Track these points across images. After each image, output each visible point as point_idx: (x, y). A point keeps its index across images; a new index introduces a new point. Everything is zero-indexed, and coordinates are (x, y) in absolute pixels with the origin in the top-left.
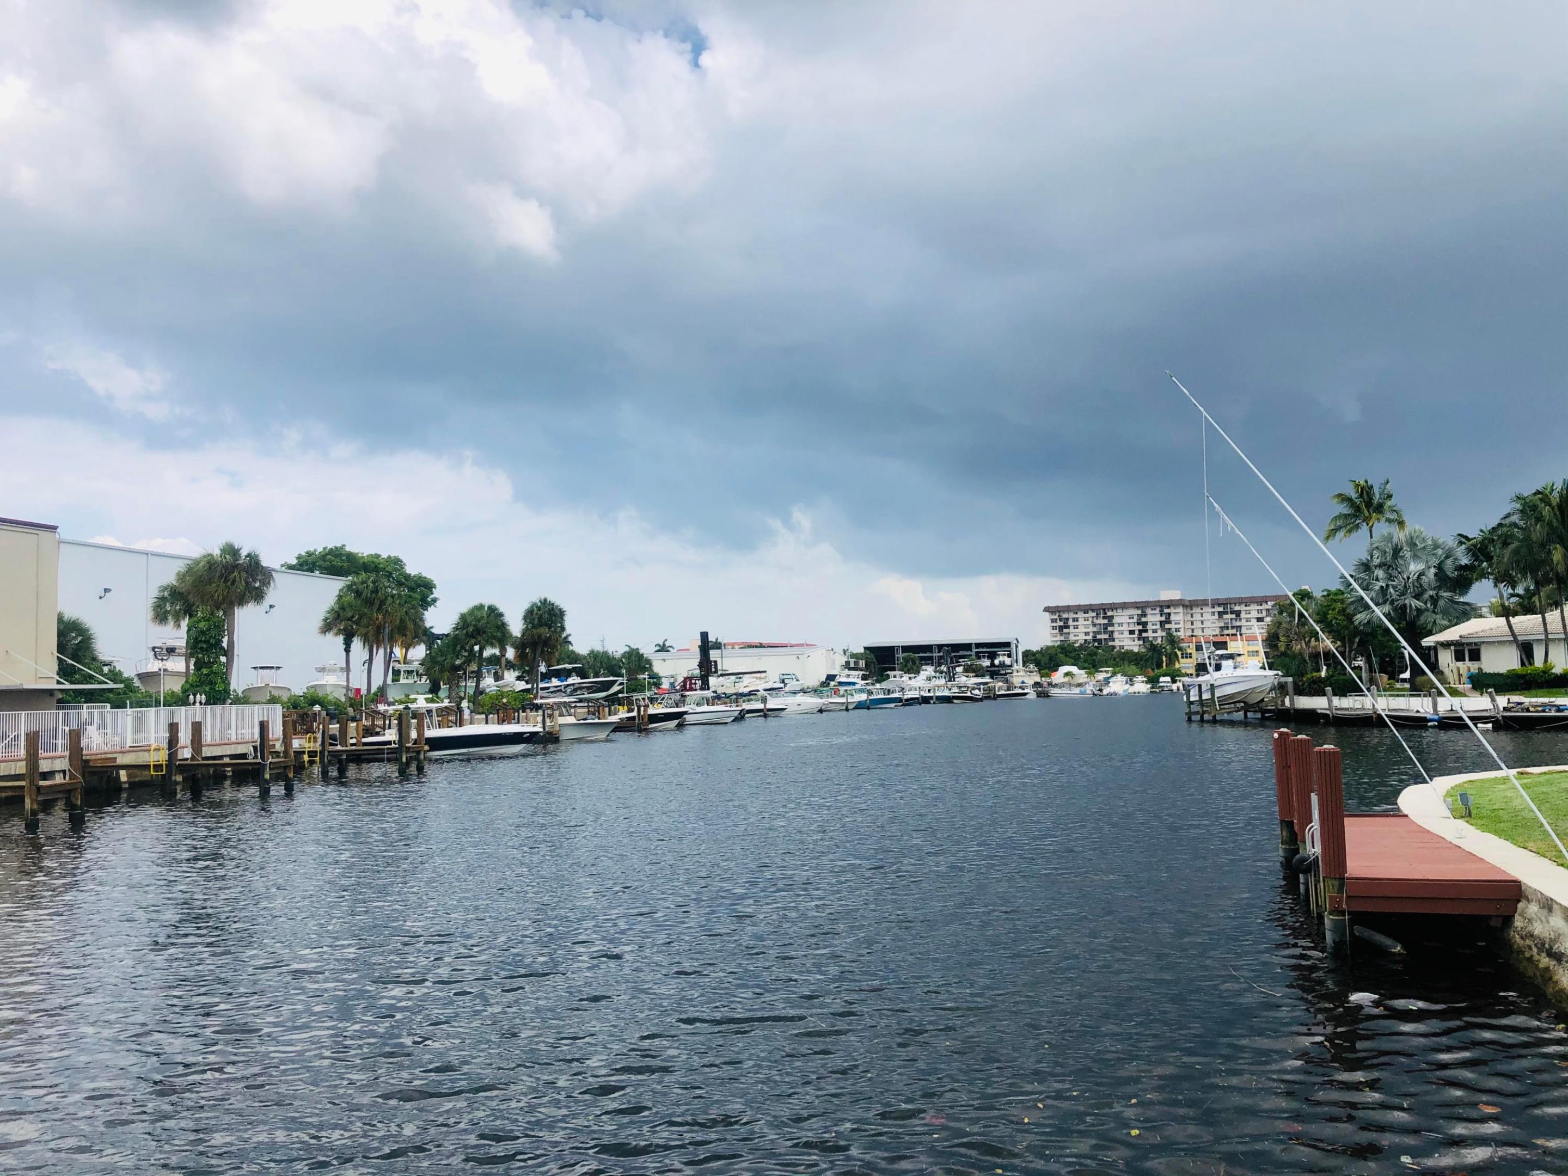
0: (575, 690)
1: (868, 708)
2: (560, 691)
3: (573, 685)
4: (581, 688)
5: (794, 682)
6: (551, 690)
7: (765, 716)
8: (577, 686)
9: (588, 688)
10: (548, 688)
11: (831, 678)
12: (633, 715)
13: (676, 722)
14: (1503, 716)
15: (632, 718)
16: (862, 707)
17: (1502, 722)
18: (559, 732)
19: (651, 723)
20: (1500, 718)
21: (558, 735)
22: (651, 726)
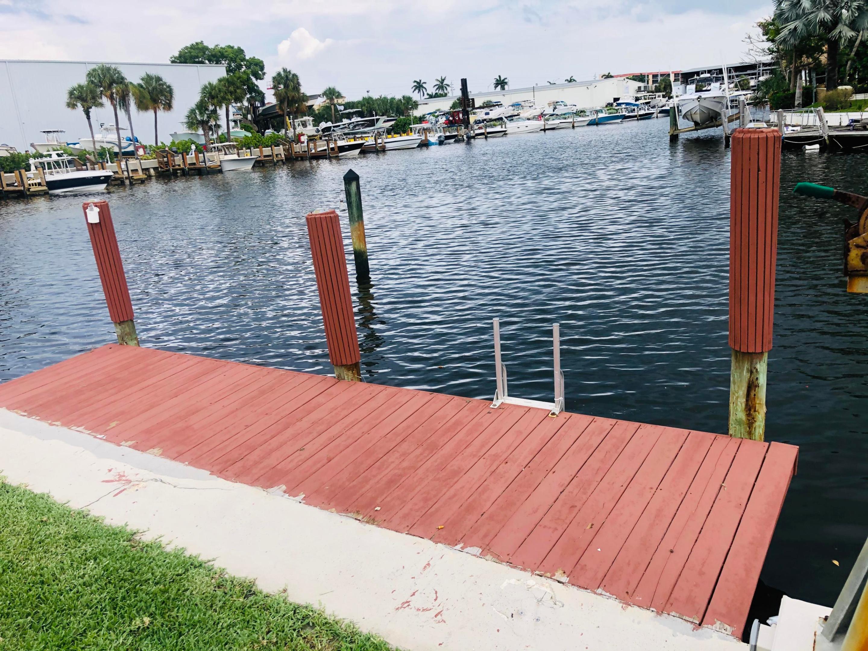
0: (355, 126)
1: (597, 124)
2: (346, 127)
3: (353, 123)
4: (358, 125)
5: (562, 107)
6: (341, 127)
7: (486, 138)
8: (355, 123)
9: (362, 125)
10: (339, 126)
11: (616, 100)
12: (326, 148)
13: (359, 150)
14: (829, 136)
15: (325, 150)
16: (592, 123)
17: (827, 142)
18: (220, 166)
19: (340, 152)
20: (826, 138)
21: (219, 168)
22: (340, 154)
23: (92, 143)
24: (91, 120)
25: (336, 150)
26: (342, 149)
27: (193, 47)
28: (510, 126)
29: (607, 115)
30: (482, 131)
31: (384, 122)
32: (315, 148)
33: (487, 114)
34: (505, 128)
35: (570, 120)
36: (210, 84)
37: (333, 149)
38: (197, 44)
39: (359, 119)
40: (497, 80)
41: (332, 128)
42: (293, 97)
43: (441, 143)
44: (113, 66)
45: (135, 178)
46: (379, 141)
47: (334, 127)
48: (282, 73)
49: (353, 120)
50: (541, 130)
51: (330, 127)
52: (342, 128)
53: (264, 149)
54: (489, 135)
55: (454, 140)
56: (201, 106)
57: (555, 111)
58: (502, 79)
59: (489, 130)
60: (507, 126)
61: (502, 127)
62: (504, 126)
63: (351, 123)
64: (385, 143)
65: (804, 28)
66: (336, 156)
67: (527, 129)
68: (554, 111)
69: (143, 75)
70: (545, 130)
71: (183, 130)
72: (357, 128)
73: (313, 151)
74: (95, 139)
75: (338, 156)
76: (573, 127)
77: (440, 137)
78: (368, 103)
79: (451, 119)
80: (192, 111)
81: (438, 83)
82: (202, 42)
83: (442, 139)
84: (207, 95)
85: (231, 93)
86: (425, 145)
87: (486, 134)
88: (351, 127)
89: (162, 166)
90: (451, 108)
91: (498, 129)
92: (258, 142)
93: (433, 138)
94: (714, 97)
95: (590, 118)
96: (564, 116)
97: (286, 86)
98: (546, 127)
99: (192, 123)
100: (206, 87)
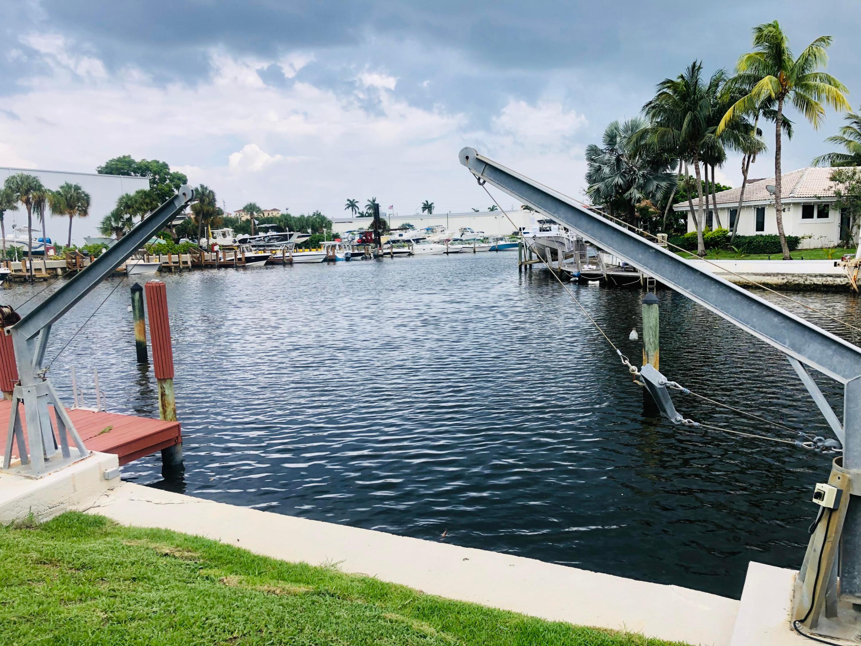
0: (270, 240)
1: (497, 250)
2: (261, 240)
3: (268, 236)
4: (273, 239)
5: (469, 234)
6: (257, 239)
7: (392, 257)
8: (271, 237)
9: (277, 239)
10: (255, 238)
11: (521, 229)
12: (233, 258)
13: (264, 262)
14: (607, 275)
15: (233, 260)
16: (493, 249)
17: (606, 279)
18: (126, 269)
19: (247, 263)
20: (605, 276)
21: (125, 271)
22: (247, 264)
23: (2, 242)
24: (4, 221)
25: (243, 260)
26: (249, 260)
27: (119, 160)
28: (417, 248)
29: (509, 243)
30: (389, 251)
31: (298, 237)
32: (224, 258)
33: (401, 235)
34: (412, 249)
35: (472, 246)
36: (127, 195)
37: (240, 259)
38: (124, 157)
39: (275, 233)
40: (425, 205)
41: (248, 240)
42: (208, 211)
43: (347, 259)
44: (33, 174)
45: (37, 276)
46: (287, 254)
47: (250, 239)
48: (200, 189)
49: (269, 234)
50: (444, 253)
51: (247, 239)
52: (257, 241)
53: (172, 256)
54: (394, 255)
55: (361, 257)
56: (117, 215)
57: (463, 236)
58: (429, 204)
59: (395, 250)
60: (414, 248)
61: (409, 249)
62: (411, 248)
63: (266, 237)
64: (293, 256)
65: (605, 188)
66: (243, 266)
67: (432, 251)
68: (461, 236)
69: (63, 184)
70: (447, 253)
71: (97, 235)
72: (272, 241)
73: (222, 260)
74: (6, 239)
75: (245, 266)
76: (475, 252)
77: (347, 254)
78: (286, 219)
79: (364, 238)
80: (108, 219)
81: (370, 203)
82: (129, 156)
83: (349, 256)
84: (124, 205)
85: (147, 204)
86: (331, 260)
87: (392, 254)
88: (266, 239)
89: (70, 266)
90: (369, 228)
91: (406, 249)
92: (171, 249)
93: (340, 255)
94: (549, 237)
95: (492, 245)
96: (468, 241)
97: (202, 201)
98: (449, 251)
99: (107, 229)
100: (123, 197)
